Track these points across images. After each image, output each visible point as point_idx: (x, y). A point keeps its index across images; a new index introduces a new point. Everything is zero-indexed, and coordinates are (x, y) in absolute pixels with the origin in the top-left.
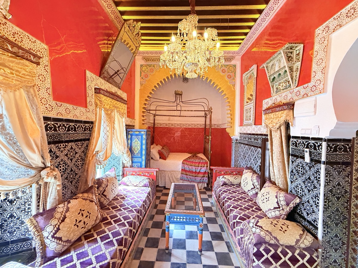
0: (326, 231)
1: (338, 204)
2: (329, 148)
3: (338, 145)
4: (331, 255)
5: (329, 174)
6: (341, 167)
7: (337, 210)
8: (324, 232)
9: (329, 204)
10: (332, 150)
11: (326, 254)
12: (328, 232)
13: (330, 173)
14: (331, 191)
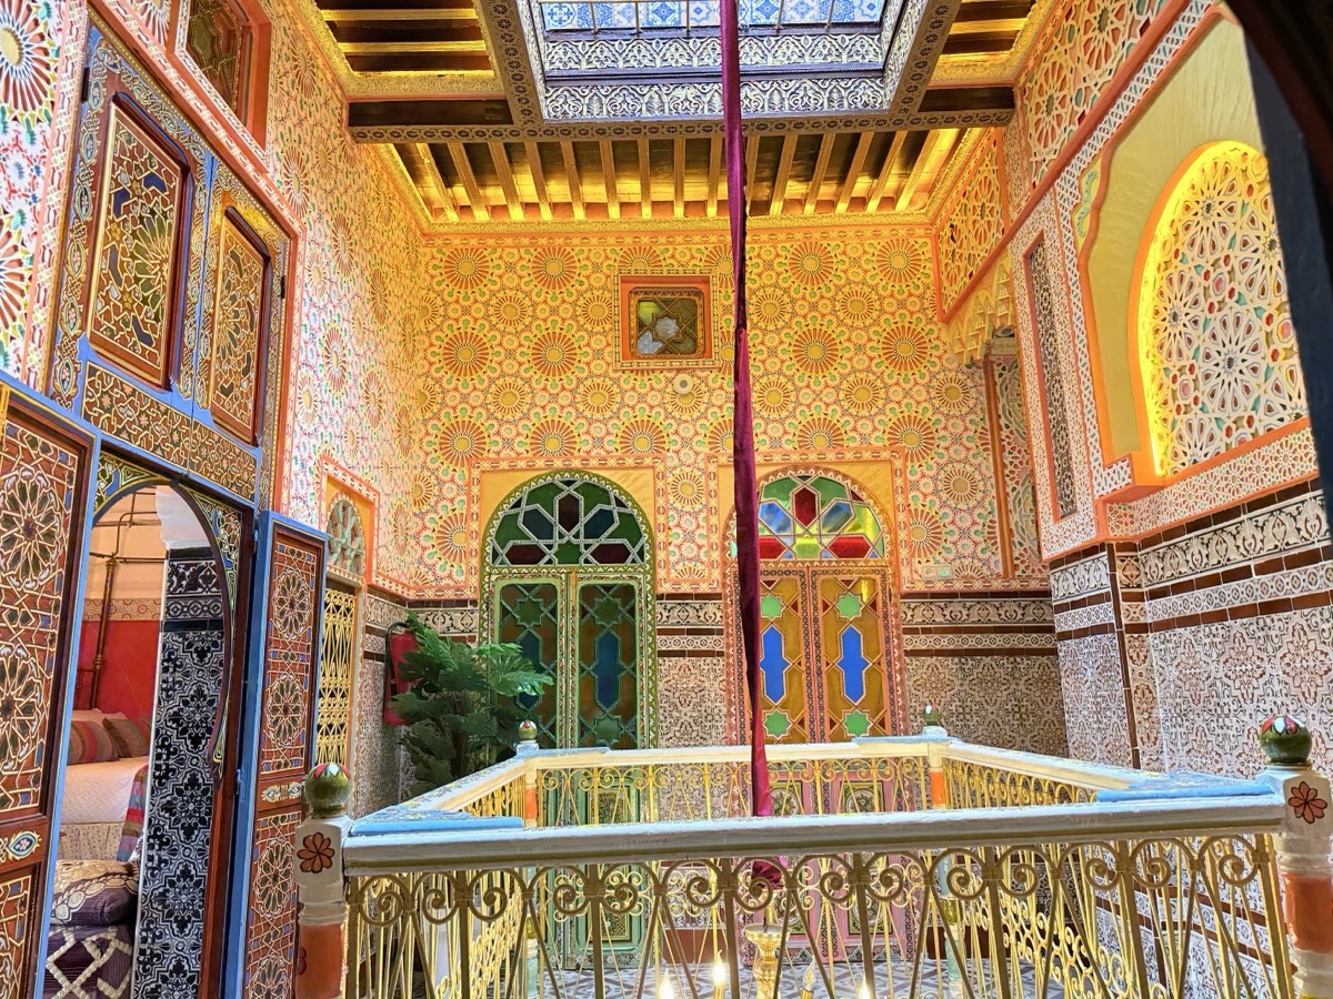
0: (156, 858)
1: (195, 761)
2: (174, 578)
3: (202, 568)
4: (166, 947)
5: (174, 661)
6: (207, 636)
7: (193, 782)
8: (150, 864)
9: (170, 762)
10: (184, 583)
11: (153, 942)
12: (160, 861)
13: (177, 659)
14: (176, 718)
